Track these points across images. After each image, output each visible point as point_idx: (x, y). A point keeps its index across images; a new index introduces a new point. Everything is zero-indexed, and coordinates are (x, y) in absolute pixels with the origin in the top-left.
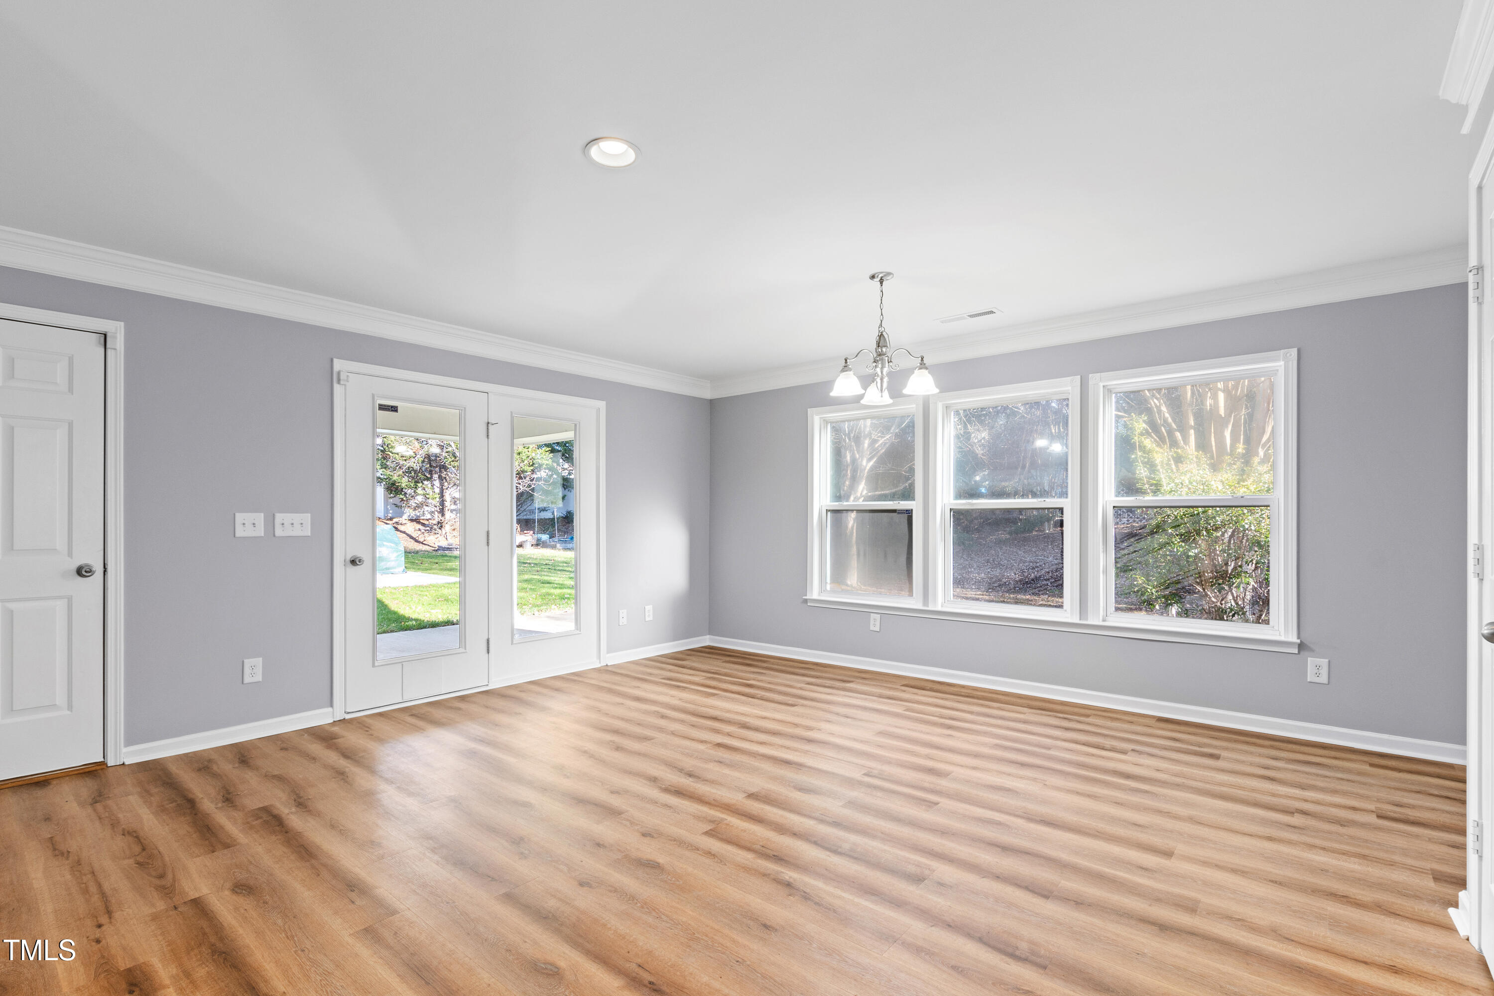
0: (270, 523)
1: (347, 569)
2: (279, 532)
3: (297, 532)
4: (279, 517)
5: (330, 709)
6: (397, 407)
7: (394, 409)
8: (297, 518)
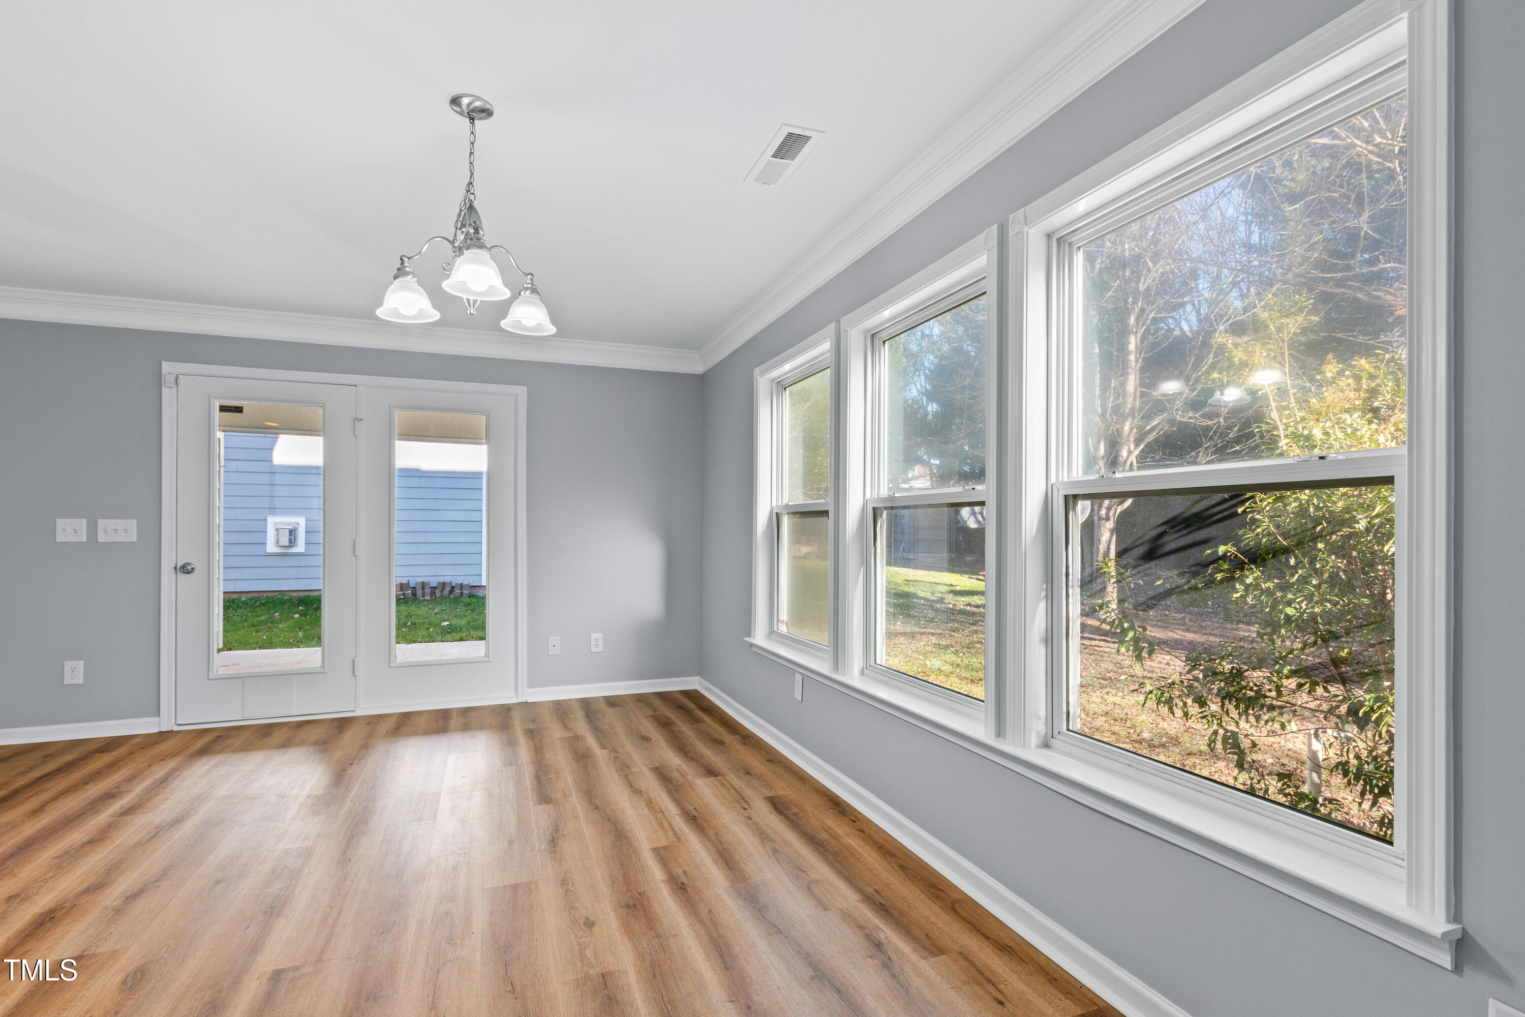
0: (92, 529)
1: (178, 576)
2: (102, 538)
3: (122, 538)
4: (101, 523)
5: (157, 719)
6: (242, 408)
7: (239, 410)
8: (121, 523)
